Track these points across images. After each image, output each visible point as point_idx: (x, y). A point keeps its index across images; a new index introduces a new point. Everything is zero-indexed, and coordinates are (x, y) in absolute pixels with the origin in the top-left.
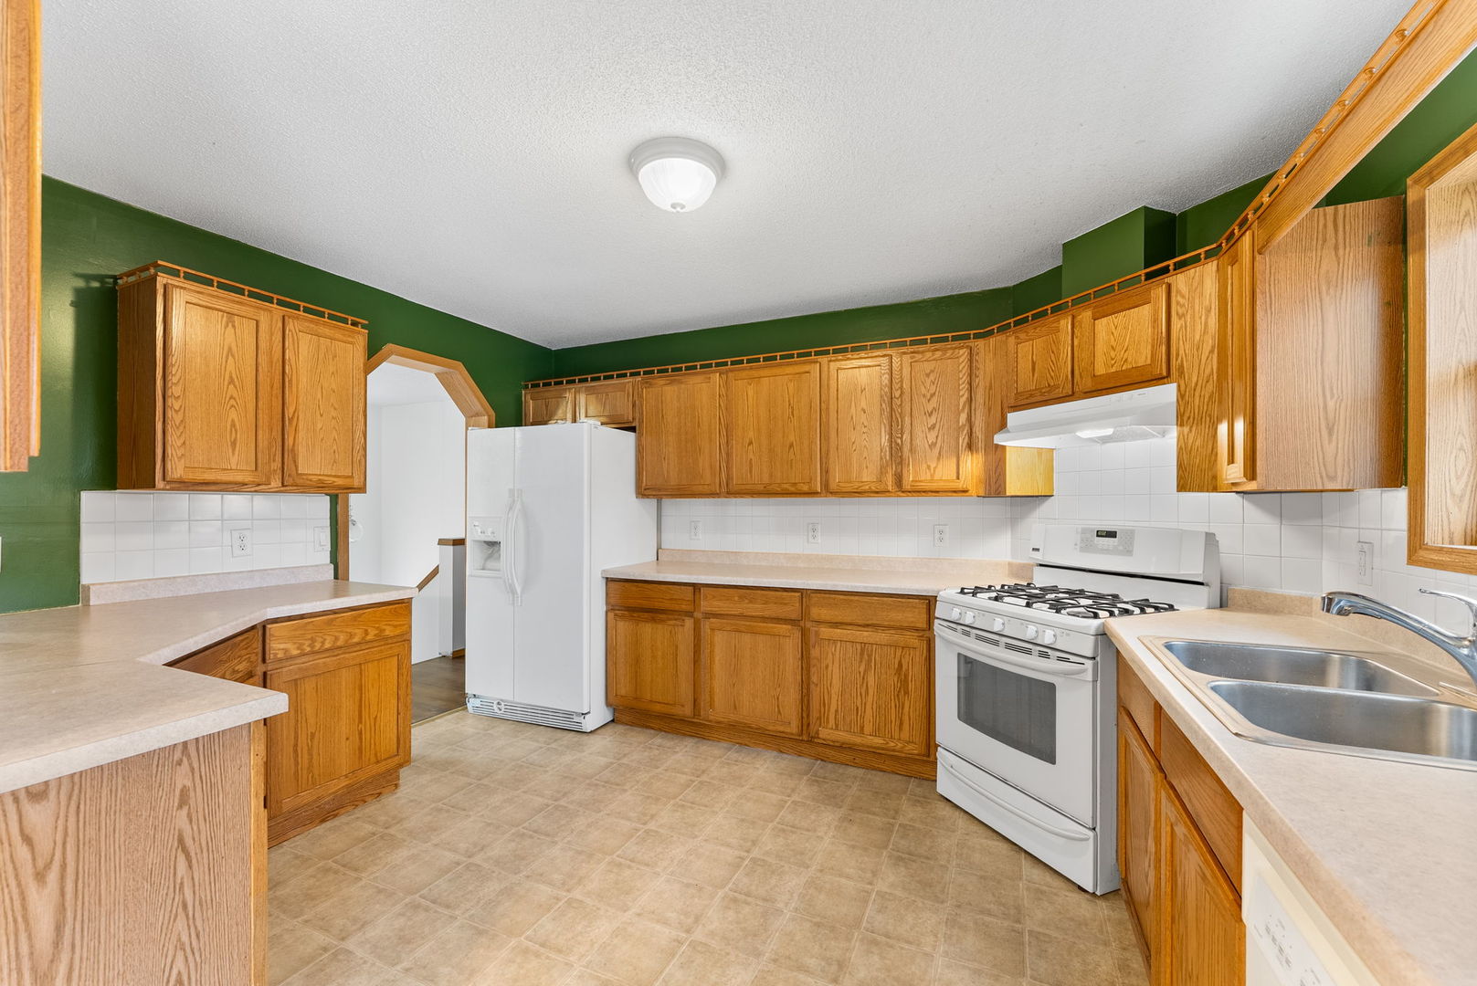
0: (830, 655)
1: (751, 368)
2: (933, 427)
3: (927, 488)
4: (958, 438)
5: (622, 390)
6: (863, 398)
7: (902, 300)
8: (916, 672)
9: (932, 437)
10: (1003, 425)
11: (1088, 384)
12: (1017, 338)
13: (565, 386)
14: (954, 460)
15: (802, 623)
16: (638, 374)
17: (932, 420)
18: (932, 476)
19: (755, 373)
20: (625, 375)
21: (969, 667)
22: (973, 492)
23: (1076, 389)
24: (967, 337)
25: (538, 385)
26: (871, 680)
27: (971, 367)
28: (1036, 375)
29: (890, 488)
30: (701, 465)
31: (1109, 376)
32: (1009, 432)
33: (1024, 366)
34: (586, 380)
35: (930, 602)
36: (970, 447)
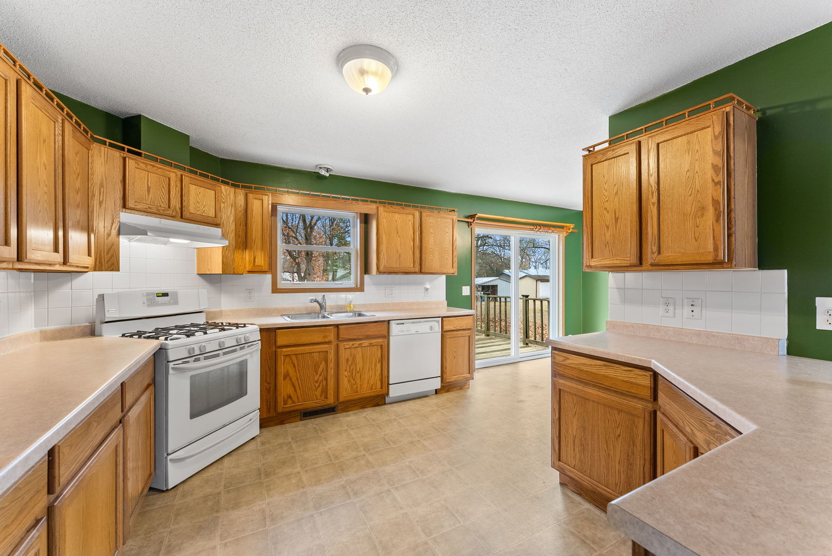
11: (186, 215)
28: (150, 196)
31: (197, 216)
33: (141, 185)
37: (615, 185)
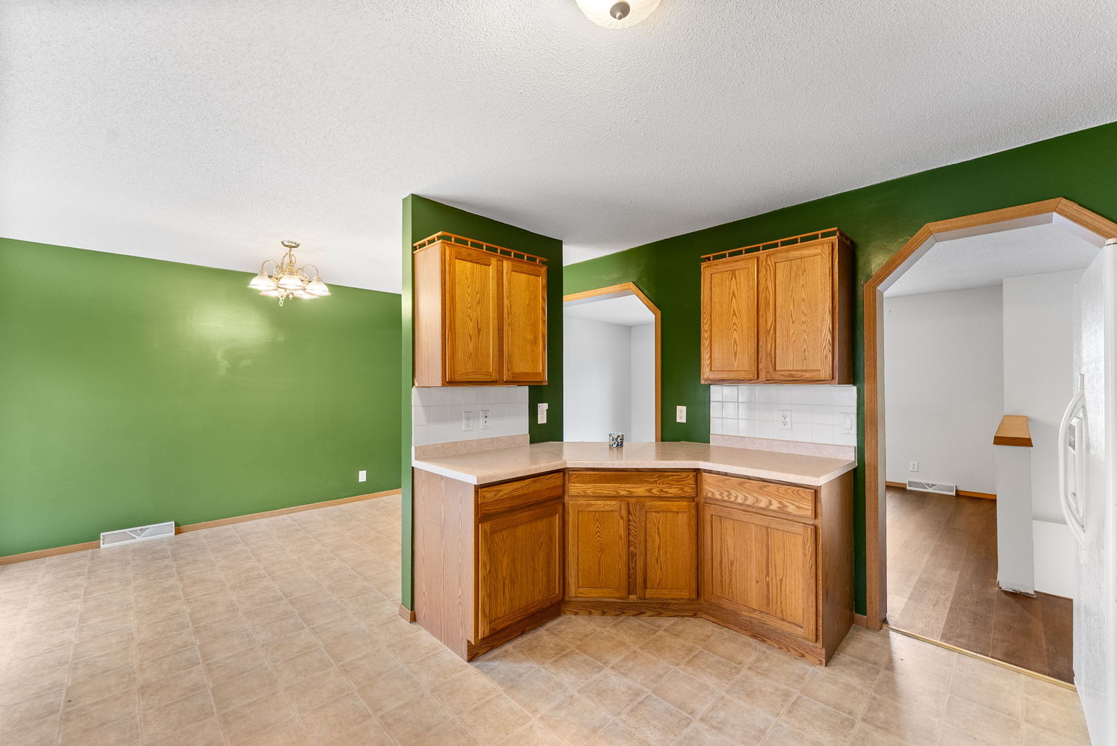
37: (477, 293)
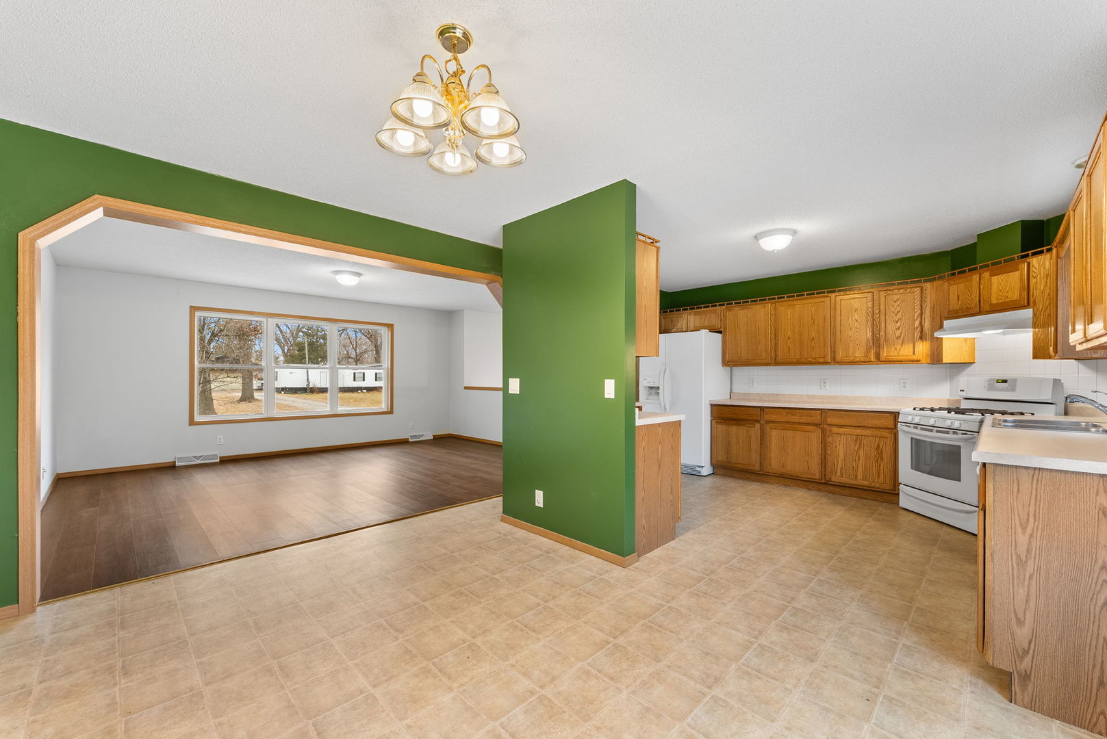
0: (838, 441)
1: (789, 300)
2: (899, 328)
3: (895, 359)
4: (914, 333)
5: (714, 314)
6: (856, 314)
7: (880, 261)
8: (887, 450)
9: (898, 333)
10: (941, 327)
11: (987, 308)
12: (949, 283)
13: (682, 312)
14: (912, 345)
15: (822, 426)
16: (724, 305)
17: (899, 325)
18: (898, 353)
19: (792, 303)
20: (716, 306)
21: (917, 444)
22: (923, 361)
23: (982, 310)
24: (920, 281)
25: (666, 312)
26: (862, 453)
27: (922, 297)
28: (959, 303)
29: (872, 360)
30: (760, 349)
31: (998, 304)
32: (945, 330)
33: (953, 298)
34: (694, 308)
35: (896, 415)
36: (921, 338)
